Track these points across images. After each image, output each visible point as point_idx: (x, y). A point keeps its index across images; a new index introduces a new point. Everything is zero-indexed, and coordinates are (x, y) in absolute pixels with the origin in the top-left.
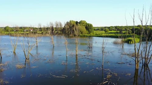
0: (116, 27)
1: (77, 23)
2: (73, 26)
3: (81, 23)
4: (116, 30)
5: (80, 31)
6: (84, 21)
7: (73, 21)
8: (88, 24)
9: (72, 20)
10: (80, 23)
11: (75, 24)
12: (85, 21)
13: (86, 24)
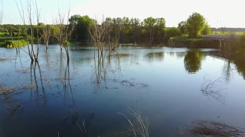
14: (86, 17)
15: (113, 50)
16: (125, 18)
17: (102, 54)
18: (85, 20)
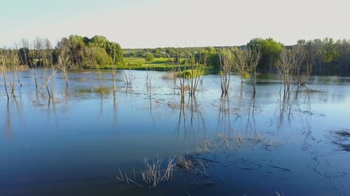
0: (168, 50)
1: (86, 41)
2: (79, 47)
3: (96, 41)
4: (167, 57)
5: (96, 58)
6: (101, 36)
7: (77, 36)
8: (111, 44)
10: (92, 40)
11: (83, 44)
12: (105, 38)
13: (107, 43)
14: (270, 40)
15: (302, 85)
16: (327, 39)
17: (288, 89)
18: (268, 44)
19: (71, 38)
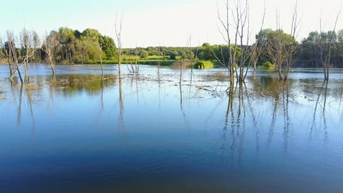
0: (161, 49)
1: (77, 34)
2: (69, 41)
3: (88, 34)
4: (161, 55)
5: (88, 53)
6: (92, 30)
7: (67, 29)
8: (104, 38)
9: (64, 27)
10: (85, 33)
11: (73, 37)
12: (97, 31)
13: (99, 37)
19: (61, 30)
